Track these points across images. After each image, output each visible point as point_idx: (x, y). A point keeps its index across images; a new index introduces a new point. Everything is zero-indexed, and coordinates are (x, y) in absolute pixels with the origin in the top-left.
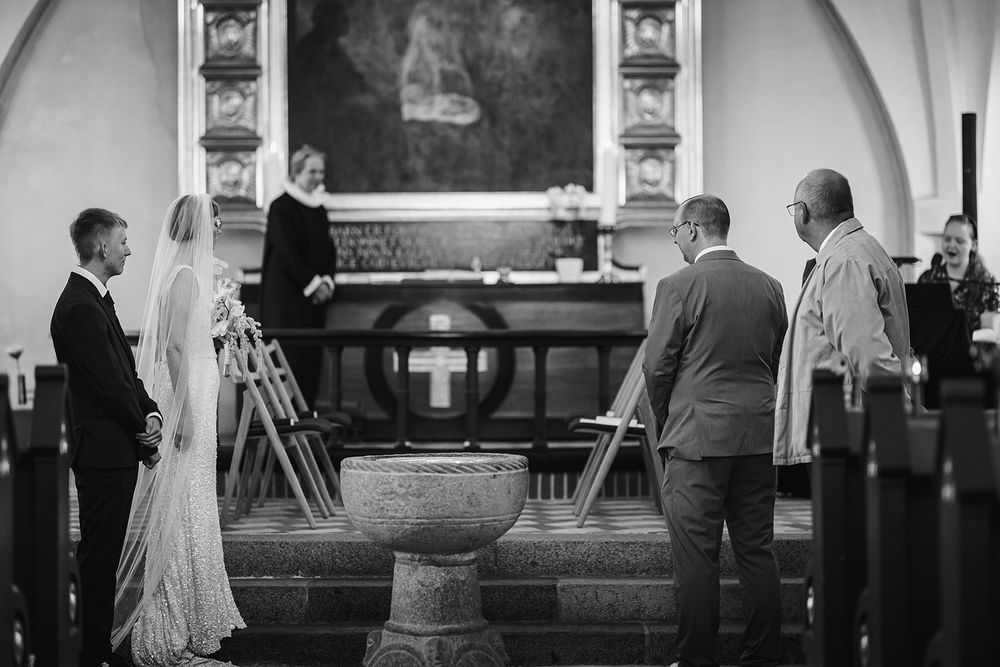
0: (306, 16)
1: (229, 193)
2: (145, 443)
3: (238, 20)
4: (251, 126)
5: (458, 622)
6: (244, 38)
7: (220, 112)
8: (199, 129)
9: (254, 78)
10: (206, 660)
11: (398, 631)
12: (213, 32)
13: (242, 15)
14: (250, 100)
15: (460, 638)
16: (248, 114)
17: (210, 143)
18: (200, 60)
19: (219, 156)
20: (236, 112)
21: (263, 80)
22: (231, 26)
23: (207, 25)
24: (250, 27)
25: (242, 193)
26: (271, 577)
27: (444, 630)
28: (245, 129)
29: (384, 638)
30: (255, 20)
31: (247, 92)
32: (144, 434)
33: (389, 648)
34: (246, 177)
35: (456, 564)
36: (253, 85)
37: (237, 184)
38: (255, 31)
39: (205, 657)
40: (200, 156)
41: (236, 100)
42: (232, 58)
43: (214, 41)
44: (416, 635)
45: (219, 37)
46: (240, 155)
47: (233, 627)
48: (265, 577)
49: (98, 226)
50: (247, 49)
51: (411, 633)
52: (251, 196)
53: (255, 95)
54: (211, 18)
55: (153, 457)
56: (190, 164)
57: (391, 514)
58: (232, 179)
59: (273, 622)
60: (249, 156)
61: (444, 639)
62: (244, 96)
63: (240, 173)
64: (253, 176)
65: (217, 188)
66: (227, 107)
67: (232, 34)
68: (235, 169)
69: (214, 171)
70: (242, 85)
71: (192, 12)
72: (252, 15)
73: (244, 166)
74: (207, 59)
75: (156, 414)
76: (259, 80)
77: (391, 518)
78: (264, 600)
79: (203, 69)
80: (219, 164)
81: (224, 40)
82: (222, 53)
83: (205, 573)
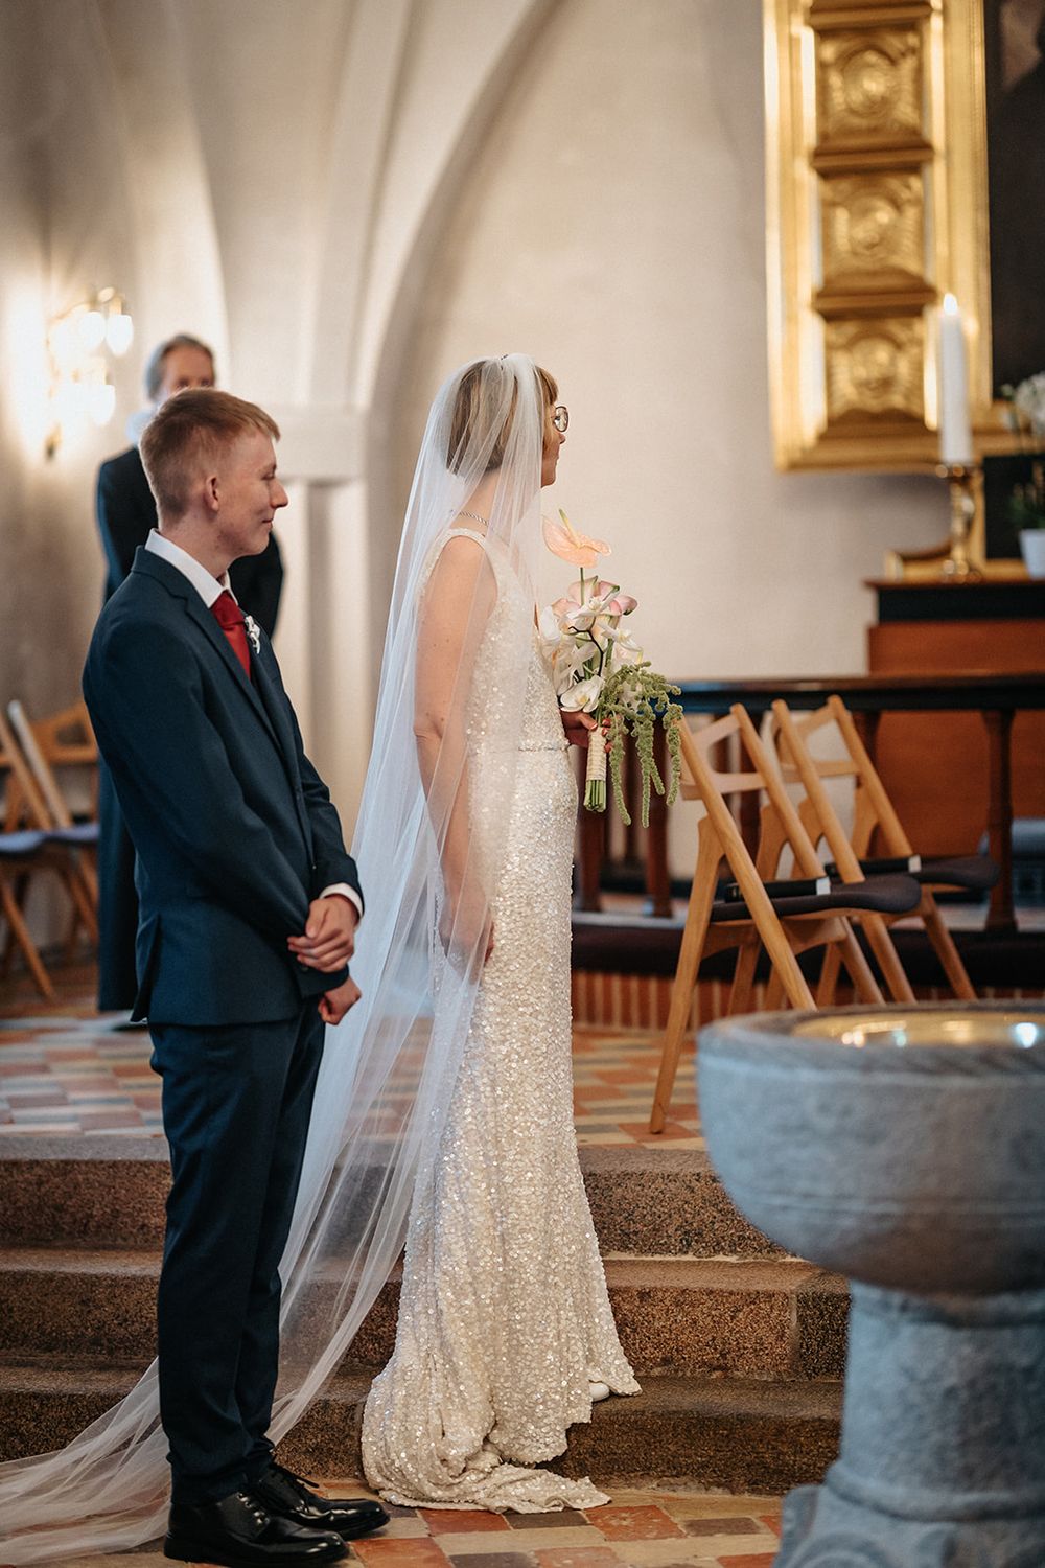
0: (1020, 32)
1: (873, 404)
2: (310, 961)
3: (882, 53)
4: (912, 266)
5: (1011, 1484)
6: (896, 90)
7: (851, 239)
8: (809, 278)
9: (915, 169)
10: (529, 1472)
11: (850, 1498)
12: (835, 80)
13: (894, 43)
14: (911, 213)
15: (1016, 1528)
16: (908, 243)
17: (831, 304)
18: (809, 137)
19: (850, 329)
20: (884, 241)
21: (938, 172)
22: (870, 66)
23: (822, 66)
24: (908, 65)
25: (897, 400)
26: (733, 1259)
27: (968, 1506)
28: (902, 273)
29: (822, 1513)
30: (917, 51)
31: (905, 195)
32: (301, 941)
33: (829, 1544)
34: (903, 368)
35: (1003, 1321)
36: (915, 183)
37: (886, 383)
38: (919, 73)
39: (529, 1466)
40: (812, 331)
41: (884, 215)
42: (874, 130)
43: (838, 98)
44: (897, 1516)
45: (845, 89)
46: (894, 327)
47: (600, 1391)
48: (720, 1258)
49: (201, 433)
50: (905, 111)
51: (880, 1509)
52: (915, 408)
53: (921, 203)
54: (830, 51)
55: (334, 995)
56: (791, 349)
57: (803, 1185)
58: (875, 373)
59: (716, 1374)
60: (909, 327)
61: (967, 1533)
62: (897, 205)
63: (893, 362)
64: (918, 368)
65: (847, 391)
66: (864, 231)
67: (874, 84)
68: (882, 354)
69: (842, 362)
70: (894, 183)
71: (793, 43)
72: (912, 40)
73: (898, 346)
74: (823, 136)
75: (343, 889)
76: (927, 171)
77: (807, 1196)
78: (695, 1322)
79: (818, 154)
80: (849, 346)
81: (856, 98)
82: (856, 122)
83: (532, 1268)
